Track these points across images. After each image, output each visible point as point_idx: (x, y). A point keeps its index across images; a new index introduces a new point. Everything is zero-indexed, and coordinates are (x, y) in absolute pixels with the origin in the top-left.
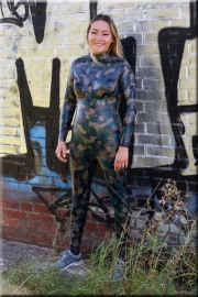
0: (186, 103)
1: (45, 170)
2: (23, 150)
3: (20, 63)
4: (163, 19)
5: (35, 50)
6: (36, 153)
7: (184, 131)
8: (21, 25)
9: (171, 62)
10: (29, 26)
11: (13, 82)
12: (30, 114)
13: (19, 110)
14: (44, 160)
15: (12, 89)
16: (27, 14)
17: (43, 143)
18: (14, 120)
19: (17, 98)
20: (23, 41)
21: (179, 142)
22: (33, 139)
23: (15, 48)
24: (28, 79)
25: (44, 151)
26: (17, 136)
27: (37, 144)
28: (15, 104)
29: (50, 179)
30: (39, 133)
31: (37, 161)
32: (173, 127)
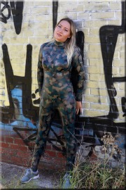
0: (118, 76)
1: (21, 117)
2: (7, 104)
3: (5, 47)
4: (103, 19)
5: (15, 38)
6: (15, 106)
7: (116, 94)
8: (6, 22)
9: (108, 49)
10: (11, 22)
12: (12, 80)
13: (4, 78)
14: (21, 110)
16: (9, 15)
17: (20, 100)
19: (3, 70)
20: (7, 32)
21: (113, 101)
22: (13, 97)
24: (11, 57)
25: (21, 105)
26: (3, 94)
27: (16, 100)
28: (2, 74)
29: (25, 123)
30: (18, 93)
31: (16, 111)
32: (108, 91)
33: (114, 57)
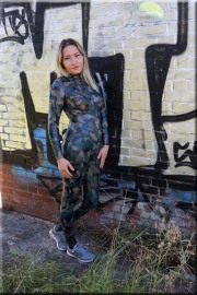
0: (170, 114)
1: (46, 163)
2: (29, 146)
3: (23, 76)
4: (150, 36)
5: (35, 64)
6: (39, 149)
7: (166, 138)
8: (23, 43)
9: (156, 77)
10: (29, 43)
11: (18, 91)
12: (34, 119)
13: (24, 115)
14: (46, 155)
15: (18, 98)
16: (27, 33)
17: (44, 142)
18: (21, 122)
19: (22, 105)
20: (25, 56)
21: (161, 147)
22: (36, 139)
23: (19, 63)
24: (31, 89)
25: (45, 148)
26: (24, 135)
27: (40, 142)
28: (20, 109)
29: (50, 171)
30: (41, 134)
31: (40, 155)
32: (156, 134)
33: (165, 89)
